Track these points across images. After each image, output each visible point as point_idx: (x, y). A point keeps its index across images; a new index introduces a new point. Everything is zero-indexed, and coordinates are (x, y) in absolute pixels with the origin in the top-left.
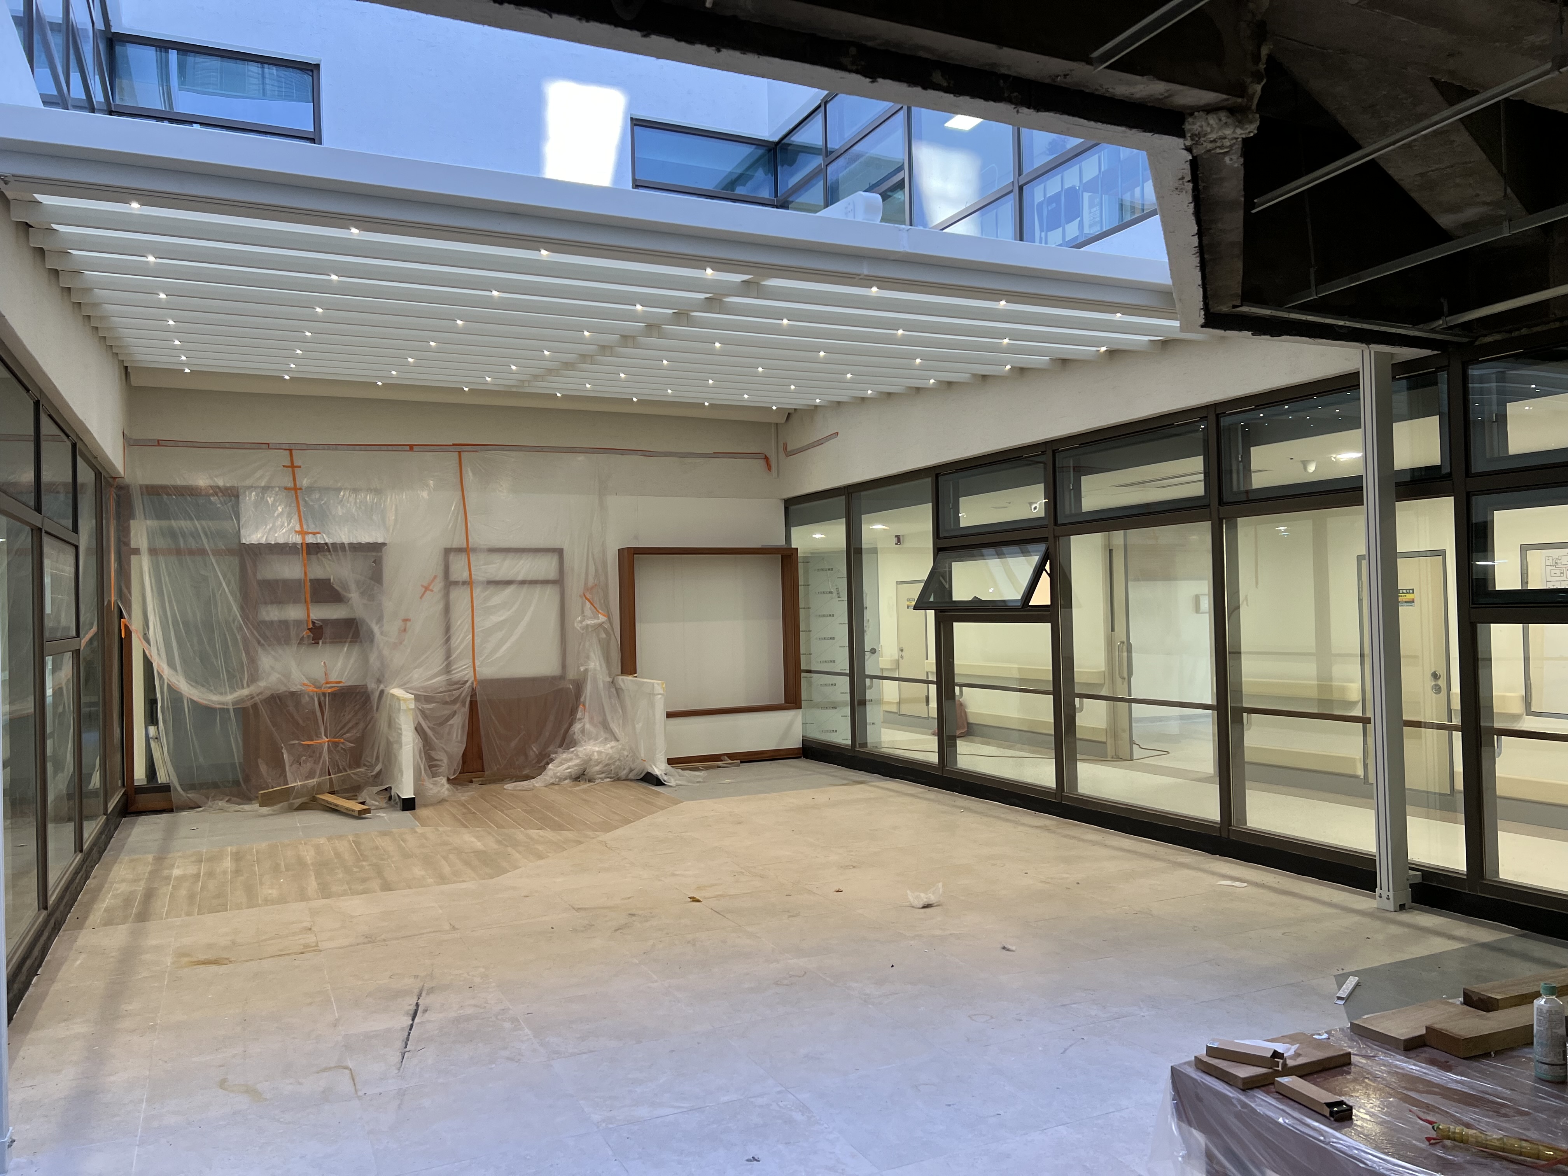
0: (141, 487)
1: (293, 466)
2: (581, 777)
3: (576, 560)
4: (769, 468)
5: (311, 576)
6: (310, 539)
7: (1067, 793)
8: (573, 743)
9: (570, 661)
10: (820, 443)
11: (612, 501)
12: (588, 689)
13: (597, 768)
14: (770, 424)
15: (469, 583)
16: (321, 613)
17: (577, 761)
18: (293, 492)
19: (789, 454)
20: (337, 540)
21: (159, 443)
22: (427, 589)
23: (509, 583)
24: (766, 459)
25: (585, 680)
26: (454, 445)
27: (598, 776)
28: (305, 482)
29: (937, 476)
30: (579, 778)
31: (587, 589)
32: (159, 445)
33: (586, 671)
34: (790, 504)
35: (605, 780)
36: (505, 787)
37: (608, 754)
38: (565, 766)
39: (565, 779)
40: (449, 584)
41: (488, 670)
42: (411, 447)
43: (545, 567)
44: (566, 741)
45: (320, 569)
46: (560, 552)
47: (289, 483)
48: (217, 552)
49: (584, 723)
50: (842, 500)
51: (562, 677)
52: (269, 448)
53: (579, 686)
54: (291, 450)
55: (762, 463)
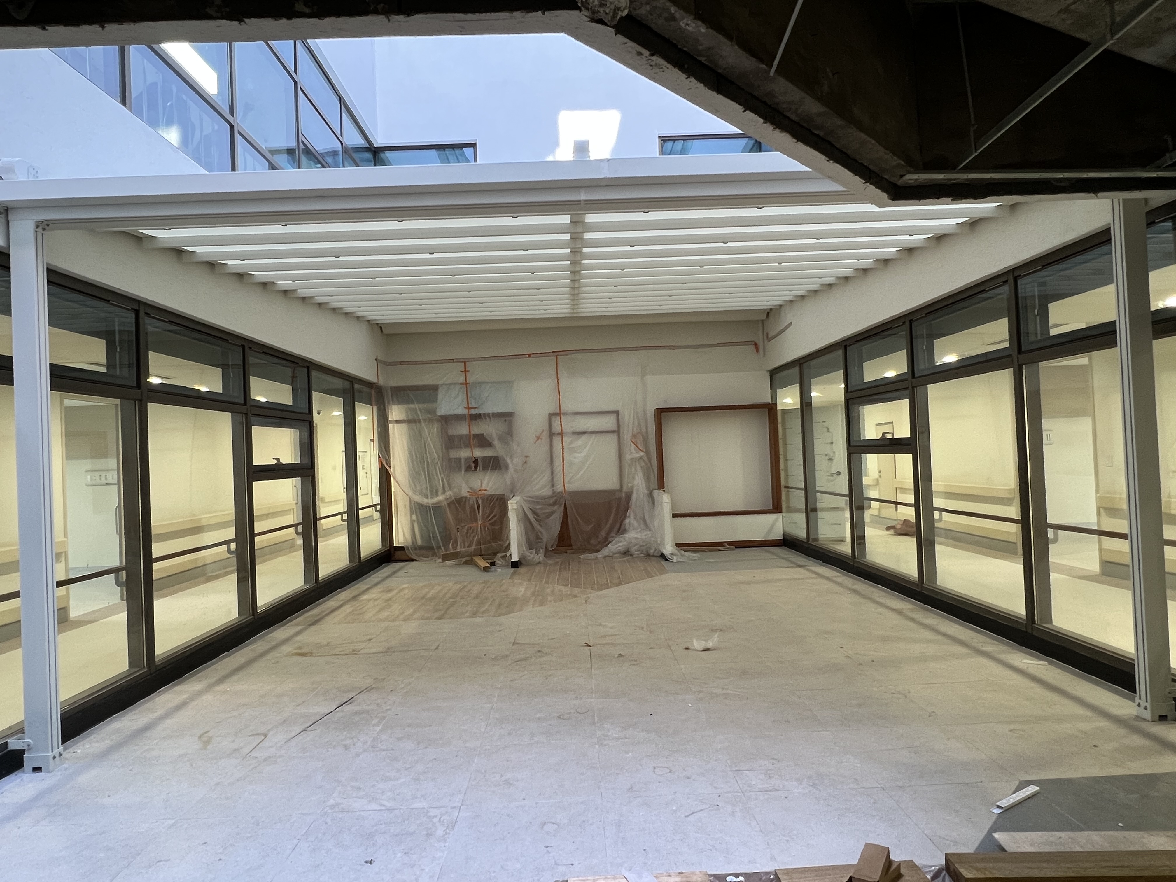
0: (391, 388)
1: (465, 371)
2: (626, 553)
3: (627, 416)
4: (757, 350)
5: (473, 432)
6: (473, 412)
7: (926, 585)
8: (625, 531)
9: (625, 480)
10: (783, 331)
11: (649, 378)
12: (634, 496)
13: (636, 547)
14: (758, 321)
15: (561, 434)
16: (478, 453)
17: (625, 543)
18: (465, 385)
19: (769, 340)
20: (487, 412)
21: (401, 363)
22: (538, 438)
23: (584, 433)
24: (756, 344)
25: (632, 492)
26: (553, 352)
27: (636, 553)
28: (470, 380)
29: (845, 347)
30: (625, 553)
31: (634, 436)
32: (400, 364)
33: (632, 487)
34: (774, 373)
35: (640, 555)
36: (580, 556)
37: (642, 539)
38: (617, 545)
39: (616, 553)
40: (552, 435)
41: (571, 487)
42: (529, 355)
43: (608, 423)
44: (621, 530)
45: (477, 429)
46: (617, 413)
47: (462, 379)
48: (425, 420)
49: (631, 520)
50: (796, 370)
51: (620, 490)
52: (454, 362)
53: (629, 497)
54: (465, 362)
55: (753, 347)
